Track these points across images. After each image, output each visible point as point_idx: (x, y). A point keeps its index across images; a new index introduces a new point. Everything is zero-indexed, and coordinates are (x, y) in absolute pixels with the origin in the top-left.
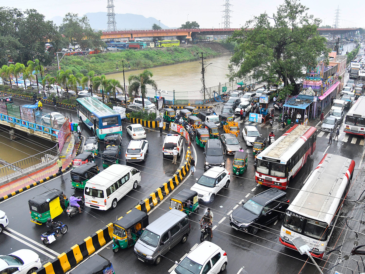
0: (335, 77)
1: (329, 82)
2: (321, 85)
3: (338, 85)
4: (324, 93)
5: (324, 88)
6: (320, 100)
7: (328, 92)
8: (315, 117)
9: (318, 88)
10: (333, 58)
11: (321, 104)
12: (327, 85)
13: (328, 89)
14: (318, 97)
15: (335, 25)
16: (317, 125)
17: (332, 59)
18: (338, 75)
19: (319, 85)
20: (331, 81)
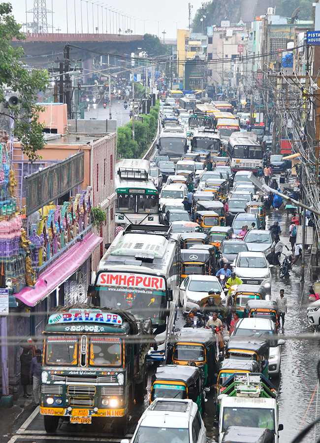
0: (75, 208)
1: (56, 227)
2: (19, 234)
3: (95, 248)
4: (38, 278)
5: (34, 252)
6: (22, 306)
7: (54, 274)
8: (12, 392)
9: (8, 251)
10: (54, 131)
11: (28, 323)
12: (46, 240)
13: (51, 258)
14: (12, 293)
15: (35, 24)
16: (26, 425)
17: (52, 135)
18: (89, 203)
19: (12, 236)
20: (62, 221)
